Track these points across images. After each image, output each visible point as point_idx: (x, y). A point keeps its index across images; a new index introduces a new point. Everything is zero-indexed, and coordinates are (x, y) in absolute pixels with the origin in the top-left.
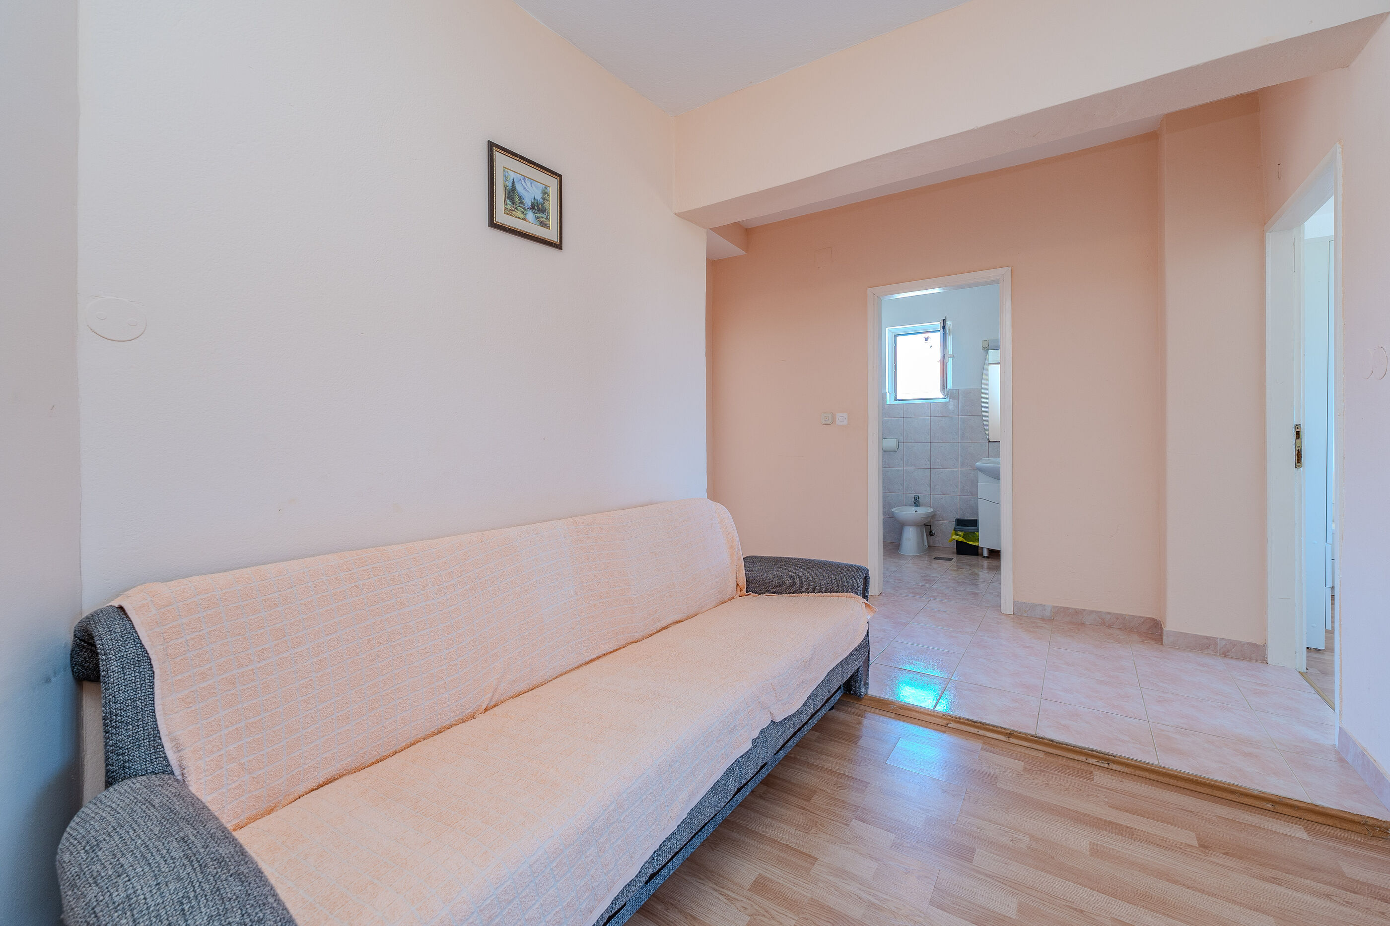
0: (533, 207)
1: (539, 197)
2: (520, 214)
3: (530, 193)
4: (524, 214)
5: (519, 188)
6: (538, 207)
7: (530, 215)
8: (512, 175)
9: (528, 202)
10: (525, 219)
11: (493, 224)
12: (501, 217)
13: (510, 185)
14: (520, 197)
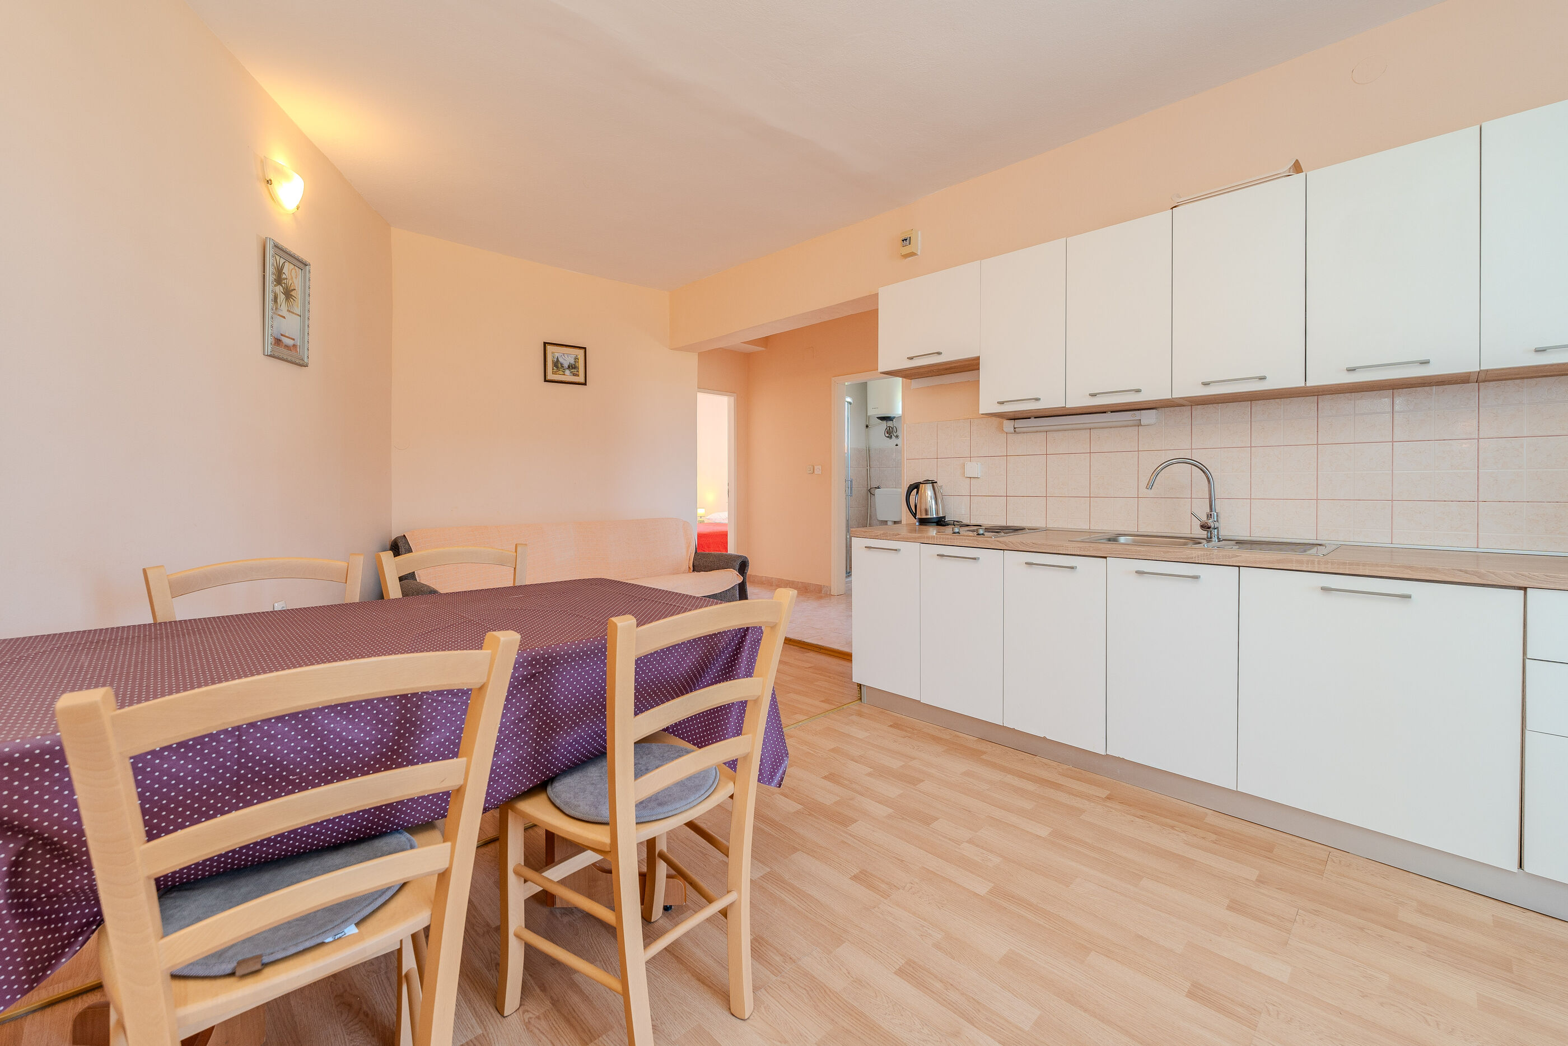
0: (569, 367)
1: (572, 362)
2: (561, 373)
3: (567, 360)
4: (564, 372)
5: (561, 360)
6: (572, 366)
7: (567, 372)
8: (557, 355)
9: (566, 365)
10: (564, 375)
11: (546, 381)
12: (550, 376)
13: (556, 360)
14: (561, 364)
